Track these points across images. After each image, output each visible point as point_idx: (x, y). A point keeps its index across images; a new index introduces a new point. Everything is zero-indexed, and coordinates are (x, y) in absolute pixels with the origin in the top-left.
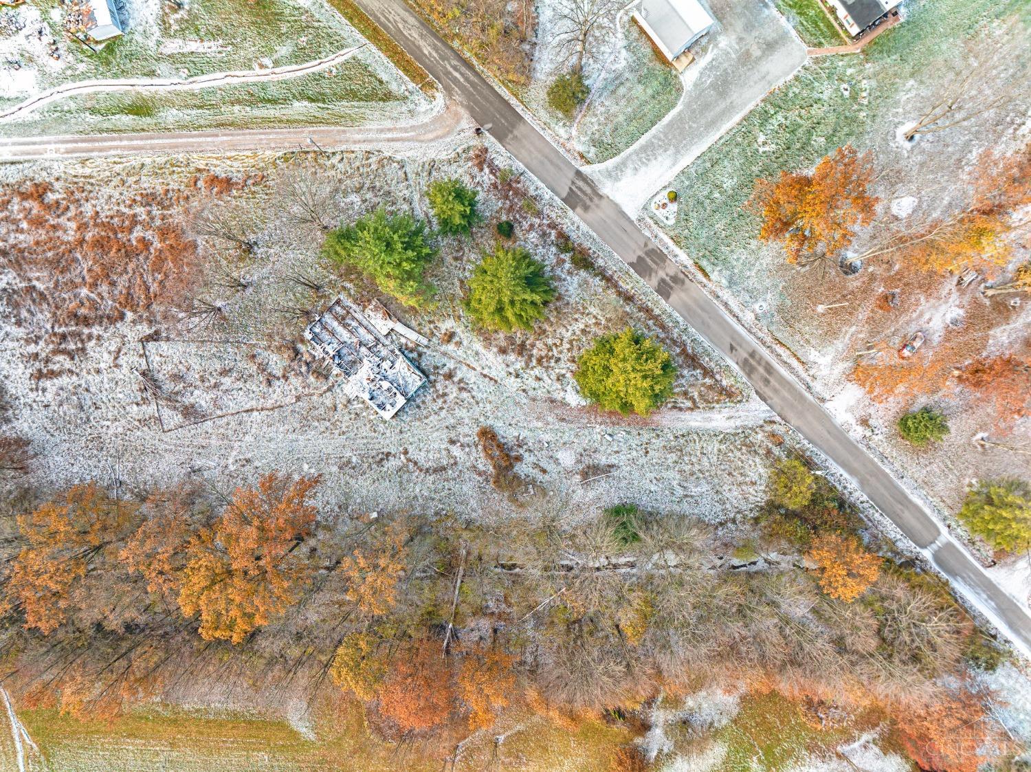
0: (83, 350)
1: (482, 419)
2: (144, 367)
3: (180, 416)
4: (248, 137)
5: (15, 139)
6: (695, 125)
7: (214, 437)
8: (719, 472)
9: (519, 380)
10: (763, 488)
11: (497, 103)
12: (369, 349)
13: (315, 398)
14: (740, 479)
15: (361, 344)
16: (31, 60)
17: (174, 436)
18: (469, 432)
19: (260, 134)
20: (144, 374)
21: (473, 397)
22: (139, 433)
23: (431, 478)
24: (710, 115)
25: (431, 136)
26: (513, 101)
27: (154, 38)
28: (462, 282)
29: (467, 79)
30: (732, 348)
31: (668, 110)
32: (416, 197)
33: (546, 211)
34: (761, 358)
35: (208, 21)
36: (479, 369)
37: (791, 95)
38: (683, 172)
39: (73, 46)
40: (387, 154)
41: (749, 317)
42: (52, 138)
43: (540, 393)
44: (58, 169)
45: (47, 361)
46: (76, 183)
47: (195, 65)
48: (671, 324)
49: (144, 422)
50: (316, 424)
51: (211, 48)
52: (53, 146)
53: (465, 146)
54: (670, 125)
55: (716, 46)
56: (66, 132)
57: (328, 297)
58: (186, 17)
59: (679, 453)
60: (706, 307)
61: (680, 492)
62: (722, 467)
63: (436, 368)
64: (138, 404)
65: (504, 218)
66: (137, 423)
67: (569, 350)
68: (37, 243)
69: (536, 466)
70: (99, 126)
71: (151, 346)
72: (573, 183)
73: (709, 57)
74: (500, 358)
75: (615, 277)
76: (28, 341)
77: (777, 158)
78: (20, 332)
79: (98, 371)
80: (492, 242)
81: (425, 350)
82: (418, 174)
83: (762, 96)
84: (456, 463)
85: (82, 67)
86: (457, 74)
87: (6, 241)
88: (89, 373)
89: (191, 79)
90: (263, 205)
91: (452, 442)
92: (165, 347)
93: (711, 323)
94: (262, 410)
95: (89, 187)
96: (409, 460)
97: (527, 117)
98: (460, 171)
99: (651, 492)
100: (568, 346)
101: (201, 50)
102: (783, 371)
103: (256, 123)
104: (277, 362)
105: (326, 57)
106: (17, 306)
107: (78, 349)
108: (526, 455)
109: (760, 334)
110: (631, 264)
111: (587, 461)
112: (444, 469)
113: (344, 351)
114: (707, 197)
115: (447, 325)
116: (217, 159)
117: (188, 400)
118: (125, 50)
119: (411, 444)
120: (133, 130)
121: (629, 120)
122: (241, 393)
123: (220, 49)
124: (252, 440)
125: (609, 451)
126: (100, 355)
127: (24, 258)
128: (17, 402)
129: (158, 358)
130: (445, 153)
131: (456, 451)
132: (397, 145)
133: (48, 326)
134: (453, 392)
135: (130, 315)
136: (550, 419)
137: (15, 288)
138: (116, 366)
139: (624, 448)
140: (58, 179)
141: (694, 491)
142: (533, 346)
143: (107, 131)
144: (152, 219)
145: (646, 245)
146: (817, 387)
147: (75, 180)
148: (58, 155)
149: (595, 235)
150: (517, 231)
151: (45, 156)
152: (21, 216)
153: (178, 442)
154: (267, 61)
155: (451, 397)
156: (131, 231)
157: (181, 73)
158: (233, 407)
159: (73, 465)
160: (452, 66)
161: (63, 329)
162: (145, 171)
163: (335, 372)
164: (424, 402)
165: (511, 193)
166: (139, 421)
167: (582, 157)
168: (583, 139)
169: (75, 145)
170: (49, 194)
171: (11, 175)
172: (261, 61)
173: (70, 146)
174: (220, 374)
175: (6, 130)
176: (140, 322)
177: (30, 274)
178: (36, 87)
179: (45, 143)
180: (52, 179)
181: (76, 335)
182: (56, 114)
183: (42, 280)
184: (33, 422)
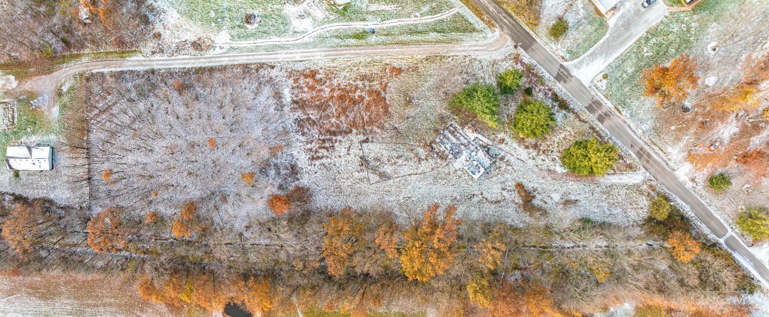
0: (333, 146)
1: (517, 179)
2: (361, 154)
3: (378, 177)
4: (409, 49)
5: (302, 50)
6: (614, 44)
7: (393, 187)
8: (626, 203)
9: (534, 161)
10: (646, 210)
11: (524, 33)
12: (465, 146)
13: (440, 169)
14: (636, 206)
15: (462, 144)
16: (309, 14)
17: (375, 187)
18: (511, 184)
19: (415, 47)
20: (361, 158)
21: (513, 169)
22: (358, 185)
23: (494, 206)
24: (621, 39)
25: (493, 49)
26: (531, 33)
27: (365, 4)
28: (508, 116)
29: (510, 23)
30: (632, 146)
31: (602, 37)
32: (487, 77)
33: (547, 83)
34: (645, 151)
36: (516, 156)
37: (659, 30)
38: (609, 65)
39: (329, 7)
40: (473, 57)
41: (640, 132)
42: (318, 49)
43: (544, 167)
44: (321, 64)
45: (316, 152)
47: (384, 16)
48: (604, 135)
49: (361, 180)
50: (440, 181)
51: (391, 8)
52: (319, 53)
53: (509, 53)
54: (603, 44)
55: (624, 7)
56: (325, 47)
57: (446, 123)
59: (608, 195)
60: (619, 127)
61: (608, 212)
62: (627, 201)
63: (496, 155)
64: (358, 172)
65: (527, 86)
66: (358, 181)
67: (557, 147)
68: (312, 98)
69: (542, 200)
70: (340, 44)
71: (364, 145)
72: (559, 70)
73: (621, 12)
74: (526, 151)
75: (578, 113)
76: (307, 143)
77: (652, 59)
78: (303, 138)
79: (340, 157)
80: (522, 98)
81: (491, 147)
82: (488, 66)
83: (646, 30)
84: (505, 199)
85: (332, 17)
86: (505, 20)
87: (297, 97)
88: (335, 157)
89: (383, 22)
90: (416, 80)
91: (503, 189)
92: (371, 146)
93: (622, 134)
94: (416, 174)
95: (335, 72)
96: (483, 198)
97: (538, 40)
98: (507, 65)
99: (595, 212)
100: (557, 145)
101: (387, 9)
102: (655, 156)
103: (413, 43)
104: (422, 152)
105: (445, 12)
106: (302, 127)
107: (330, 147)
108: (537, 195)
109: (645, 140)
110: (586, 108)
111: (566, 198)
112: (499, 202)
113: (454, 147)
114: (620, 77)
115: (501, 135)
116: (395, 59)
117: (382, 170)
118: (352, 9)
119: (484, 190)
120: (356, 46)
121: (584, 41)
122: (406, 167)
123: (396, 8)
124: (411, 188)
125: (575, 194)
126: (341, 149)
127: (306, 105)
128: (302, 171)
129: (368, 151)
130: (500, 56)
131: (505, 193)
132: (477, 53)
133: (317, 136)
134: (504, 166)
135: (354, 131)
136: (548, 179)
137: (301, 118)
138: (348, 154)
139: (583, 193)
140: (321, 68)
141: (615, 212)
142: (541, 145)
143: (344, 46)
144: (365, 87)
145: (593, 98)
146: (671, 164)
147: (329, 69)
148: (321, 57)
149: (569, 94)
150: (534, 92)
151: (315, 58)
152: (304, 85)
153: (377, 189)
154: (418, 14)
155: (503, 168)
156: (355, 92)
157: (378, 20)
158: (402, 173)
159: (328, 199)
160: (503, 17)
161: (323, 137)
162: (362, 64)
163: (450, 157)
164: (490, 171)
165: (531, 75)
166: (359, 179)
167: (563, 58)
168: (563, 50)
169: (329, 53)
170: (317, 75)
171: (300, 67)
172: (414, 14)
173: (327, 53)
174: (397, 158)
175: (297, 46)
176: (360, 134)
177: (308, 112)
178: (311, 27)
179: (316, 52)
180: (318, 68)
181: (331, 140)
182: (320, 39)
183: (314, 115)
184: (309, 180)
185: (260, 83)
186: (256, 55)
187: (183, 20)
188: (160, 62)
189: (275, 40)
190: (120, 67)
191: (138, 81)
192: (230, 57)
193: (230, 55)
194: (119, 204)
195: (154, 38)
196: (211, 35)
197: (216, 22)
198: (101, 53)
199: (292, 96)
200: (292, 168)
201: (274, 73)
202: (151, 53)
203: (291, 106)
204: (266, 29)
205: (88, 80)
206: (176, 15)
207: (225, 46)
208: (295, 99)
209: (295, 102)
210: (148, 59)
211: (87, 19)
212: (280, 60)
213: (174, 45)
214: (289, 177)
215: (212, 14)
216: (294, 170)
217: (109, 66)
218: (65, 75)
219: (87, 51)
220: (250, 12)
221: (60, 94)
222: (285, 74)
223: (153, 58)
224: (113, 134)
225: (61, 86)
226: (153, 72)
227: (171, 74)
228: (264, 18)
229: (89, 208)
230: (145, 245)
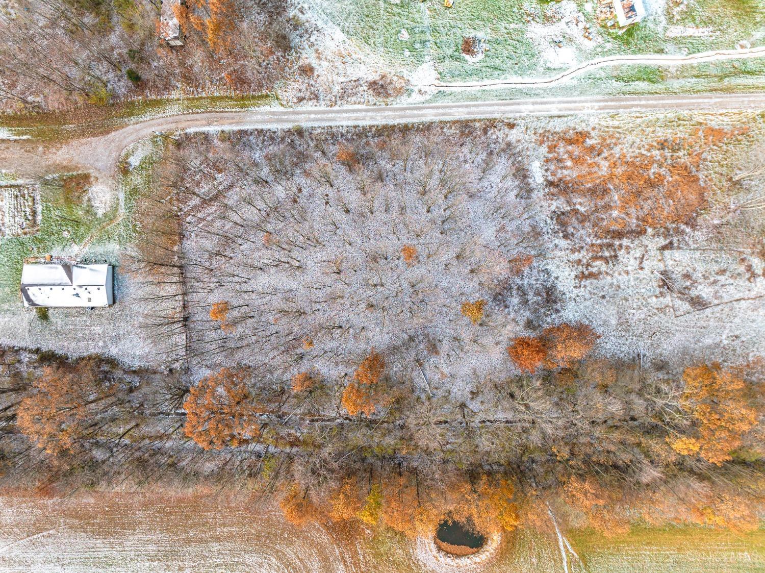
0: (616, 256)
2: (662, 268)
3: (687, 304)
4: (734, 99)
5: (561, 99)
7: (712, 320)
16: (570, 40)
17: (683, 320)
19: (743, 97)
20: (661, 274)
22: (656, 318)
27: (662, 25)
35: (702, 13)
39: (602, 30)
42: (589, 98)
44: (593, 121)
45: (588, 265)
46: (608, 132)
47: (693, 45)
49: (661, 310)
51: (703, 33)
52: (589, 105)
56: (598, 94)
58: (685, 10)
64: (657, 297)
66: (656, 311)
68: (580, 177)
70: (623, 90)
71: (667, 252)
76: (573, 251)
78: (563, 243)
79: (627, 273)
87: (555, 175)
88: (620, 274)
89: (690, 56)
90: (746, 149)
92: (677, 255)
94: (749, 299)
95: (618, 135)
101: (697, 34)
103: (740, 89)
104: (758, 264)
106: (564, 224)
107: (611, 256)
116: (712, 115)
117: (694, 293)
118: (641, 33)
120: (649, 93)
122: (732, 287)
123: (711, 34)
124: (740, 321)
126: (628, 260)
127: (570, 188)
128: (564, 297)
129: (672, 262)
133: (589, 239)
135: (650, 231)
137: (562, 210)
138: (642, 269)
140: (594, 129)
143: (630, 93)
144: (665, 159)
147: (607, 129)
148: (593, 111)
151: (584, 112)
152: (566, 156)
153: (686, 324)
154: (746, 43)
156: (649, 168)
157: (683, 52)
158: (726, 298)
161: (599, 241)
162: (659, 123)
166: (657, 309)
169: (606, 104)
170: (587, 140)
171: (558, 126)
172: (741, 42)
173: (602, 104)
174: (717, 274)
175: (553, 92)
176: (658, 236)
177: (575, 201)
178: (575, 60)
179: (583, 102)
180: (589, 129)
181: (610, 246)
182: (590, 80)
183: (583, 205)
184: (577, 312)
185: (491, 153)
186: (483, 105)
187: (353, 45)
188: (312, 116)
189: (513, 80)
190: (238, 123)
191: (273, 149)
192: (438, 108)
193: (437, 104)
194: (244, 362)
195: (300, 75)
196: (404, 70)
197: (412, 49)
198: (201, 98)
199: (546, 174)
200: (547, 293)
201: (514, 135)
202: (295, 101)
203: (544, 190)
204: (498, 62)
205: (179, 145)
206: (339, 36)
207: (427, 89)
208: (550, 178)
209: (551, 184)
210: (291, 110)
211: (175, 38)
212: (523, 115)
213: (337, 87)
214: (542, 307)
215: (405, 36)
216: (550, 296)
217: (219, 120)
218: (133, 137)
219: (175, 95)
220: (470, 34)
221: (124, 170)
222: (534, 138)
223: (299, 109)
224: (228, 240)
225: (127, 156)
226: (300, 132)
227: (333, 136)
228: (494, 45)
229: (187, 371)
230: (292, 432)
